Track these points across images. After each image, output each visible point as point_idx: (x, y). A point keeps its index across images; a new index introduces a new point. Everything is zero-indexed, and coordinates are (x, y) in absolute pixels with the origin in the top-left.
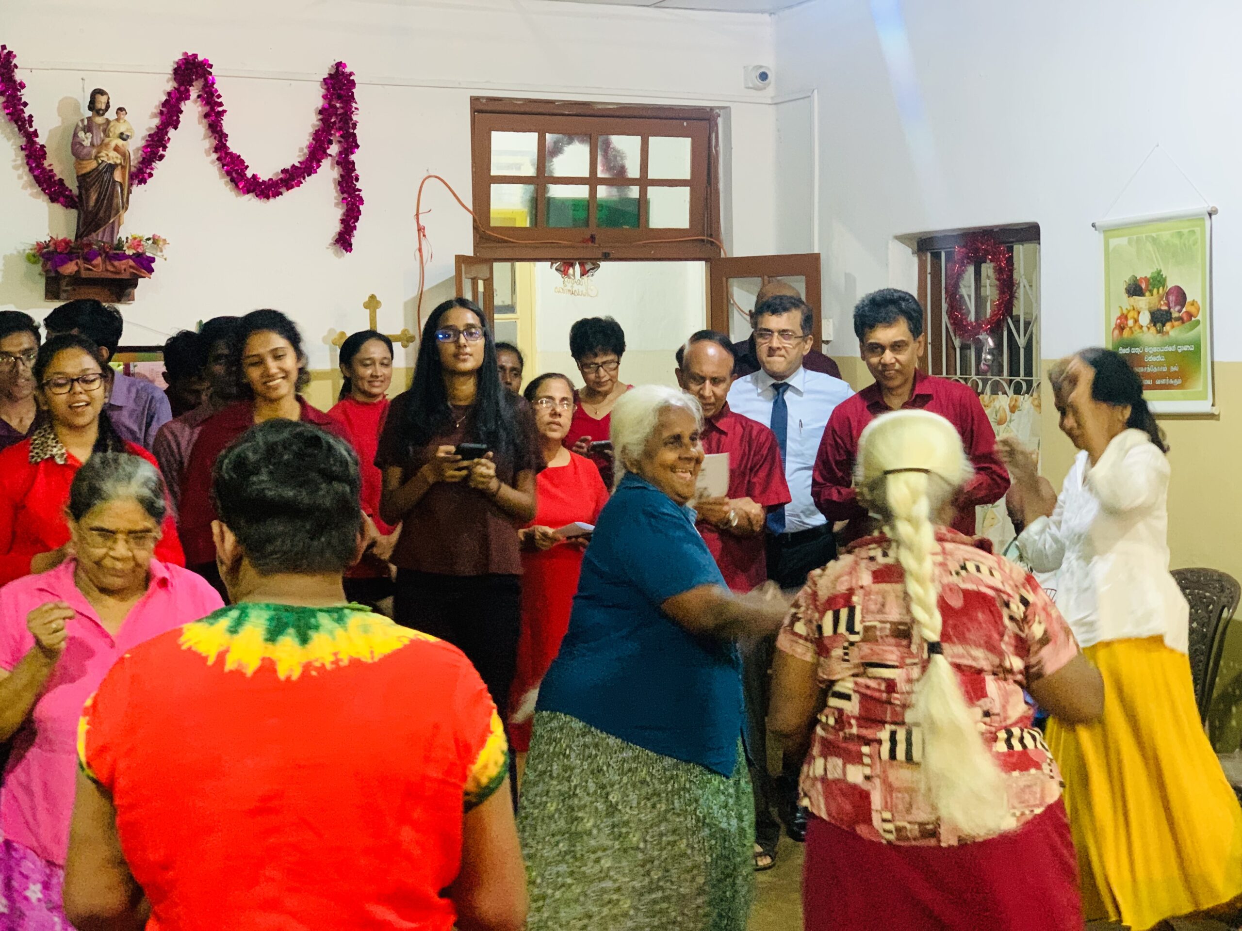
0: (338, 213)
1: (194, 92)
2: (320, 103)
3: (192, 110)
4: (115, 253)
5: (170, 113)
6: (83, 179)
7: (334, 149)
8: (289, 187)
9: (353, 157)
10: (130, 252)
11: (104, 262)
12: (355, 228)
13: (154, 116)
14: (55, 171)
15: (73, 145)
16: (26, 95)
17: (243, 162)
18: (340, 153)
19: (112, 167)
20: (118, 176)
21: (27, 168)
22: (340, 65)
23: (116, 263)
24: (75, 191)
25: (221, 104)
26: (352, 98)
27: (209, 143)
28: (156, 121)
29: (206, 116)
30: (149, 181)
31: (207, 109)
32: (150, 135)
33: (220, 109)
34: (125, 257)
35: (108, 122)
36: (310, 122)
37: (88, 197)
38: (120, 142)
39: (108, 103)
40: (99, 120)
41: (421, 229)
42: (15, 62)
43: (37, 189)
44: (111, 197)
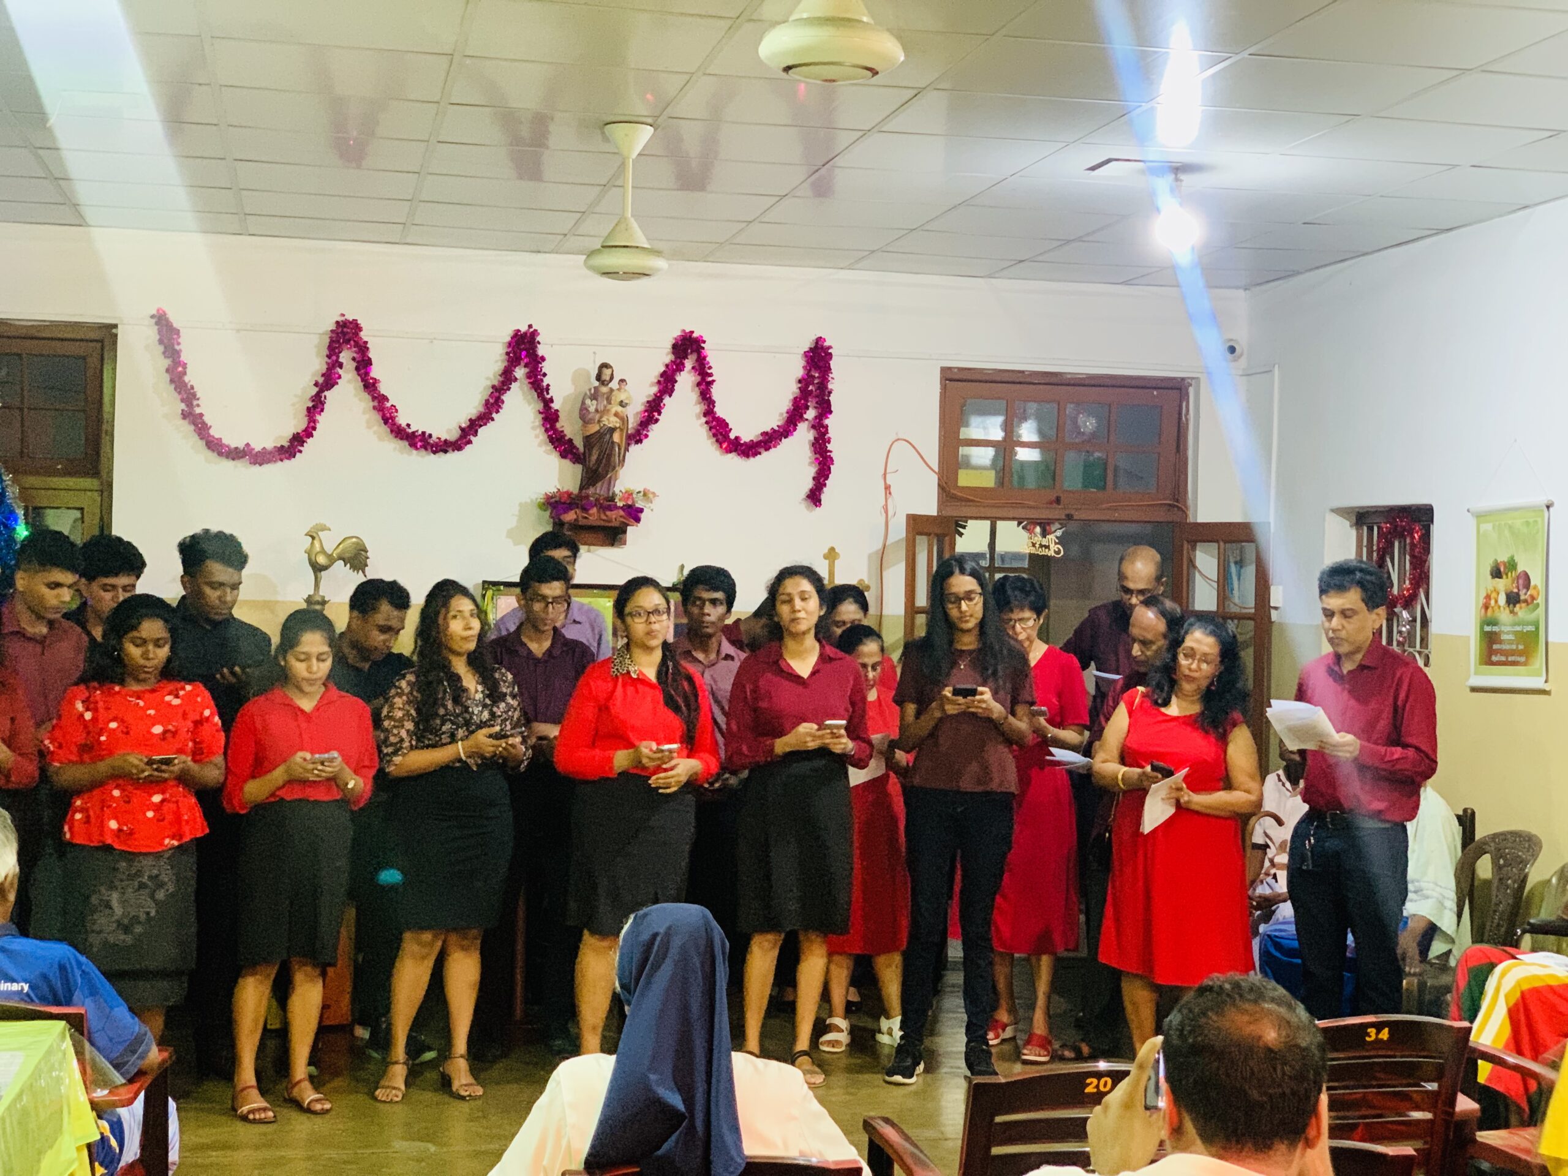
0: (812, 471)
1: (689, 363)
2: (800, 373)
3: (686, 380)
4: (608, 503)
5: (667, 383)
6: (587, 439)
7: (811, 414)
8: (767, 449)
9: (827, 422)
10: (620, 504)
11: (598, 512)
12: (825, 485)
13: (652, 385)
14: (566, 432)
15: (581, 410)
16: (546, 367)
17: (727, 425)
18: (816, 417)
19: (612, 430)
20: (616, 437)
21: (543, 429)
22: (819, 340)
23: (608, 513)
24: (581, 449)
25: (711, 375)
26: (828, 369)
27: (700, 408)
28: (655, 389)
29: (699, 384)
30: (645, 441)
31: (699, 378)
32: (648, 402)
33: (710, 379)
34: (616, 507)
35: (612, 390)
36: (792, 389)
37: (590, 455)
38: (620, 409)
39: (612, 374)
40: (604, 389)
41: (887, 488)
42: (538, 339)
43: (550, 447)
44: (610, 456)
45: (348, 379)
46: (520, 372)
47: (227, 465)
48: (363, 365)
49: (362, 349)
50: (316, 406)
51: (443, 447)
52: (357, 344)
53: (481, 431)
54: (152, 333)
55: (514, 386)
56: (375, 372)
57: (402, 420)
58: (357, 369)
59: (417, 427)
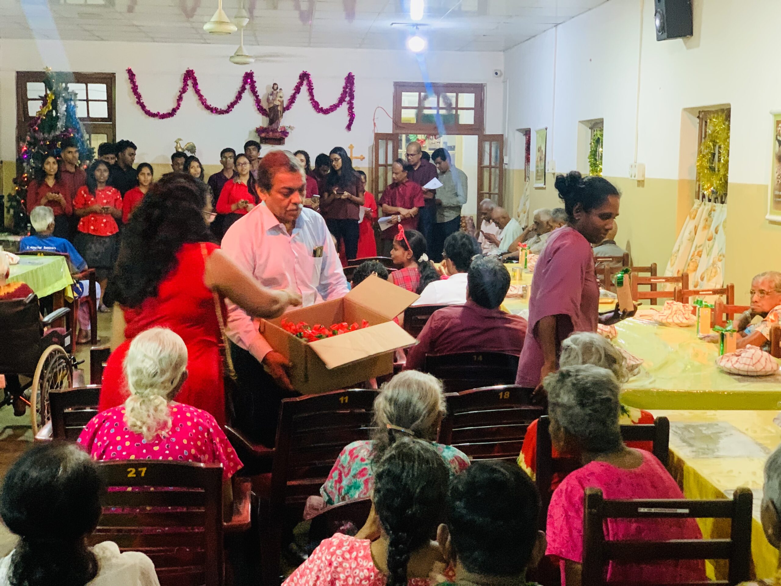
0: (348, 118)
1: (305, 82)
2: (344, 85)
3: (304, 88)
5: (298, 90)
7: (347, 99)
8: (332, 111)
9: (353, 102)
11: (273, 133)
12: (352, 123)
13: (292, 90)
15: (268, 99)
16: (256, 85)
17: (318, 103)
18: (349, 100)
19: (278, 106)
20: (279, 108)
21: (256, 106)
22: (350, 73)
24: (268, 112)
25: (313, 86)
26: (353, 83)
27: (309, 98)
28: (294, 92)
29: (309, 90)
30: (291, 110)
31: (308, 87)
32: (291, 96)
33: (313, 88)
35: (277, 92)
36: (341, 90)
37: (271, 115)
38: (280, 99)
39: (277, 87)
40: (275, 92)
41: (375, 124)
42: (254, 75)
43: (258, 112)
44: (277, 115)
45: (190, 89)
46: (248, 87)
47: (152, 119)
48: (195, 85)
49: (195, 79)
50: (180, 99)
51: (222, 112)
52: (193, 78)
53: (235, 106)
54: (127, 76)
55: (246, 91)
56: (200, 87)
57: (209, 103)
58: (193, 87)
59: (213, 105)
